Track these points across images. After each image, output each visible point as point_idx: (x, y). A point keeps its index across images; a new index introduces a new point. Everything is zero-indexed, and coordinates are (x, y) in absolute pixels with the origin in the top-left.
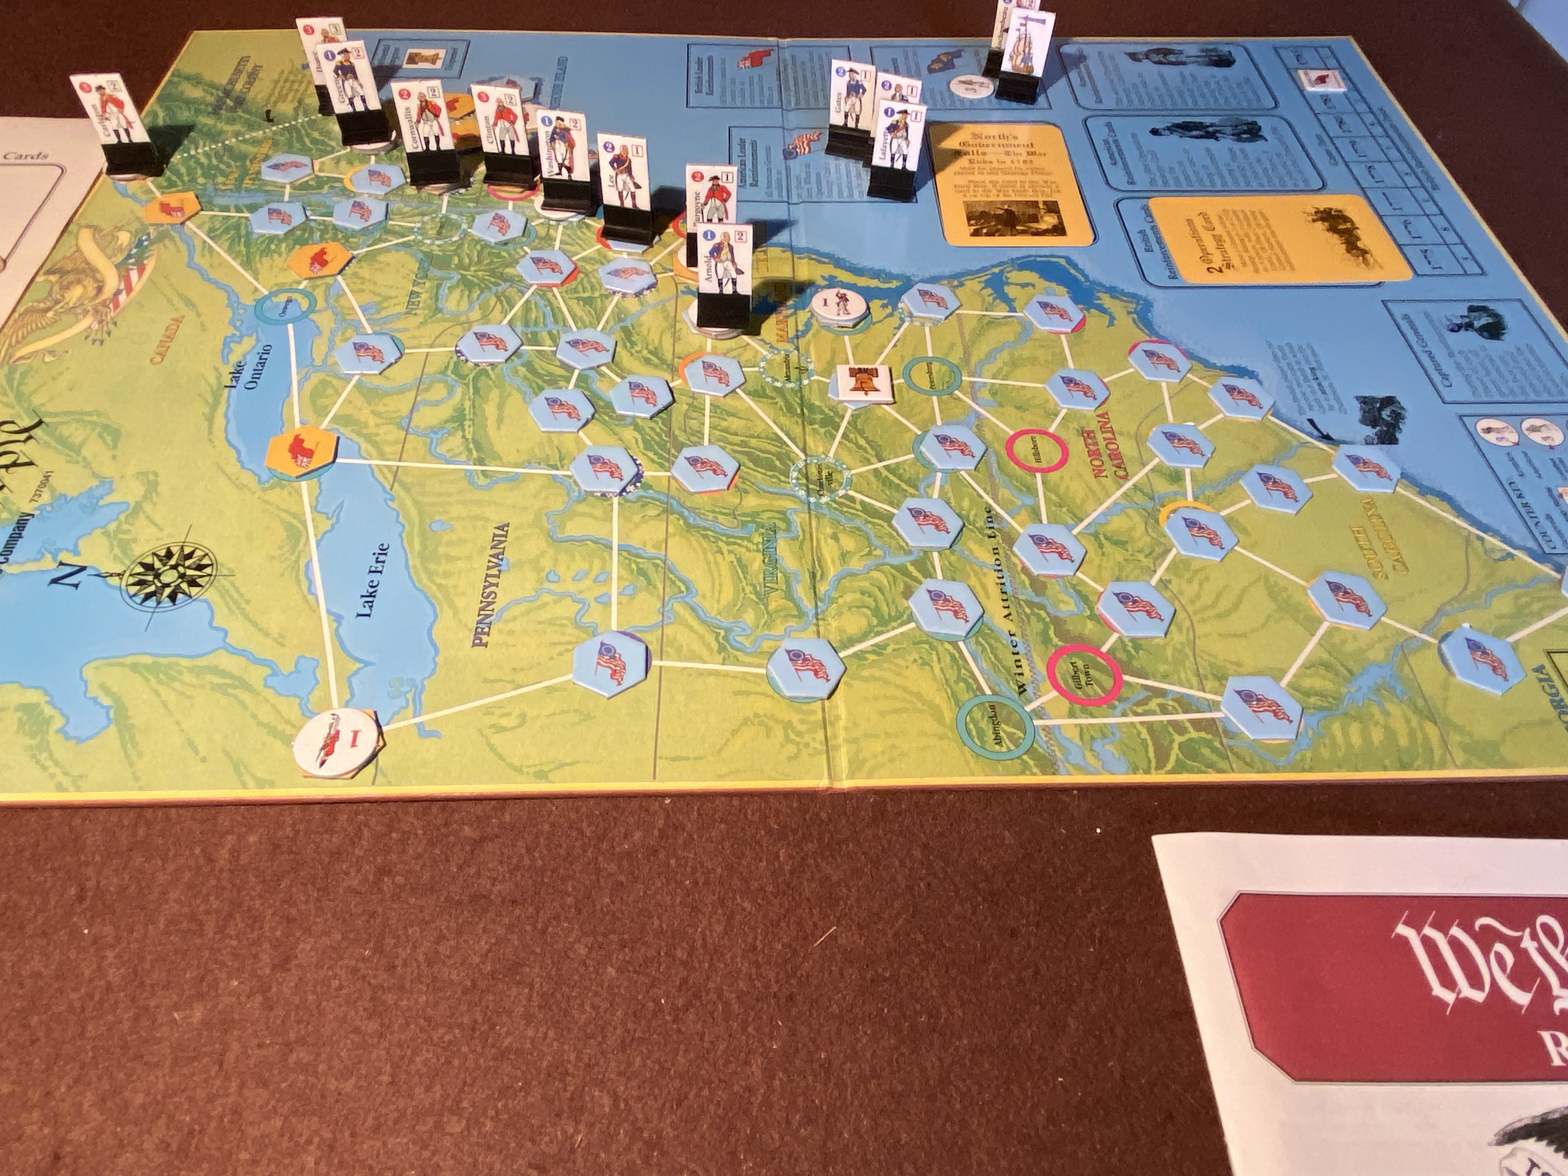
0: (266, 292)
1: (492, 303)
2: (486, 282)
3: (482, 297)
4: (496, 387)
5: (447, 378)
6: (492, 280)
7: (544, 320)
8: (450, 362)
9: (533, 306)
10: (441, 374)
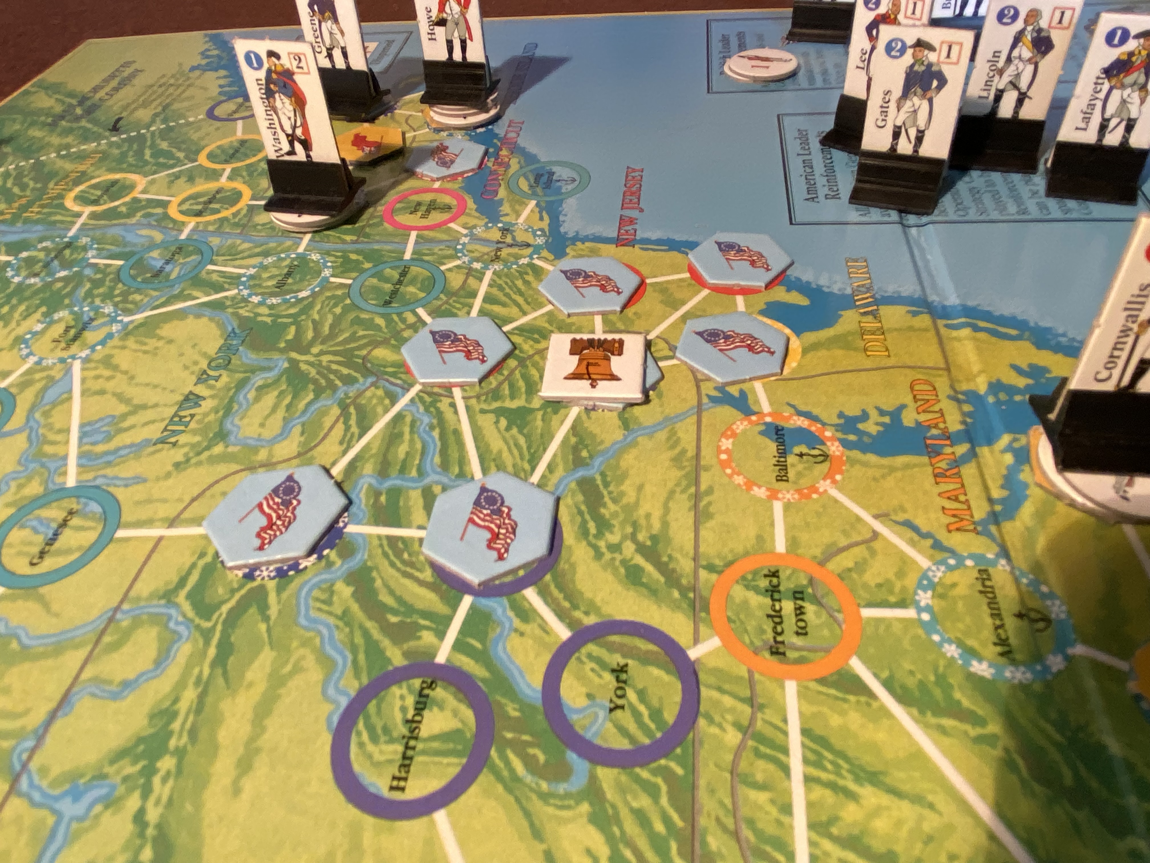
1: (328, 422)
2: (332, 377)
3: (313, 408)
4: (270, 643)
5: (173, 612)
6: (345, 371)
7: (420, 460)
8: (193, 566)
9: (407, 430)
10: (163, 602)
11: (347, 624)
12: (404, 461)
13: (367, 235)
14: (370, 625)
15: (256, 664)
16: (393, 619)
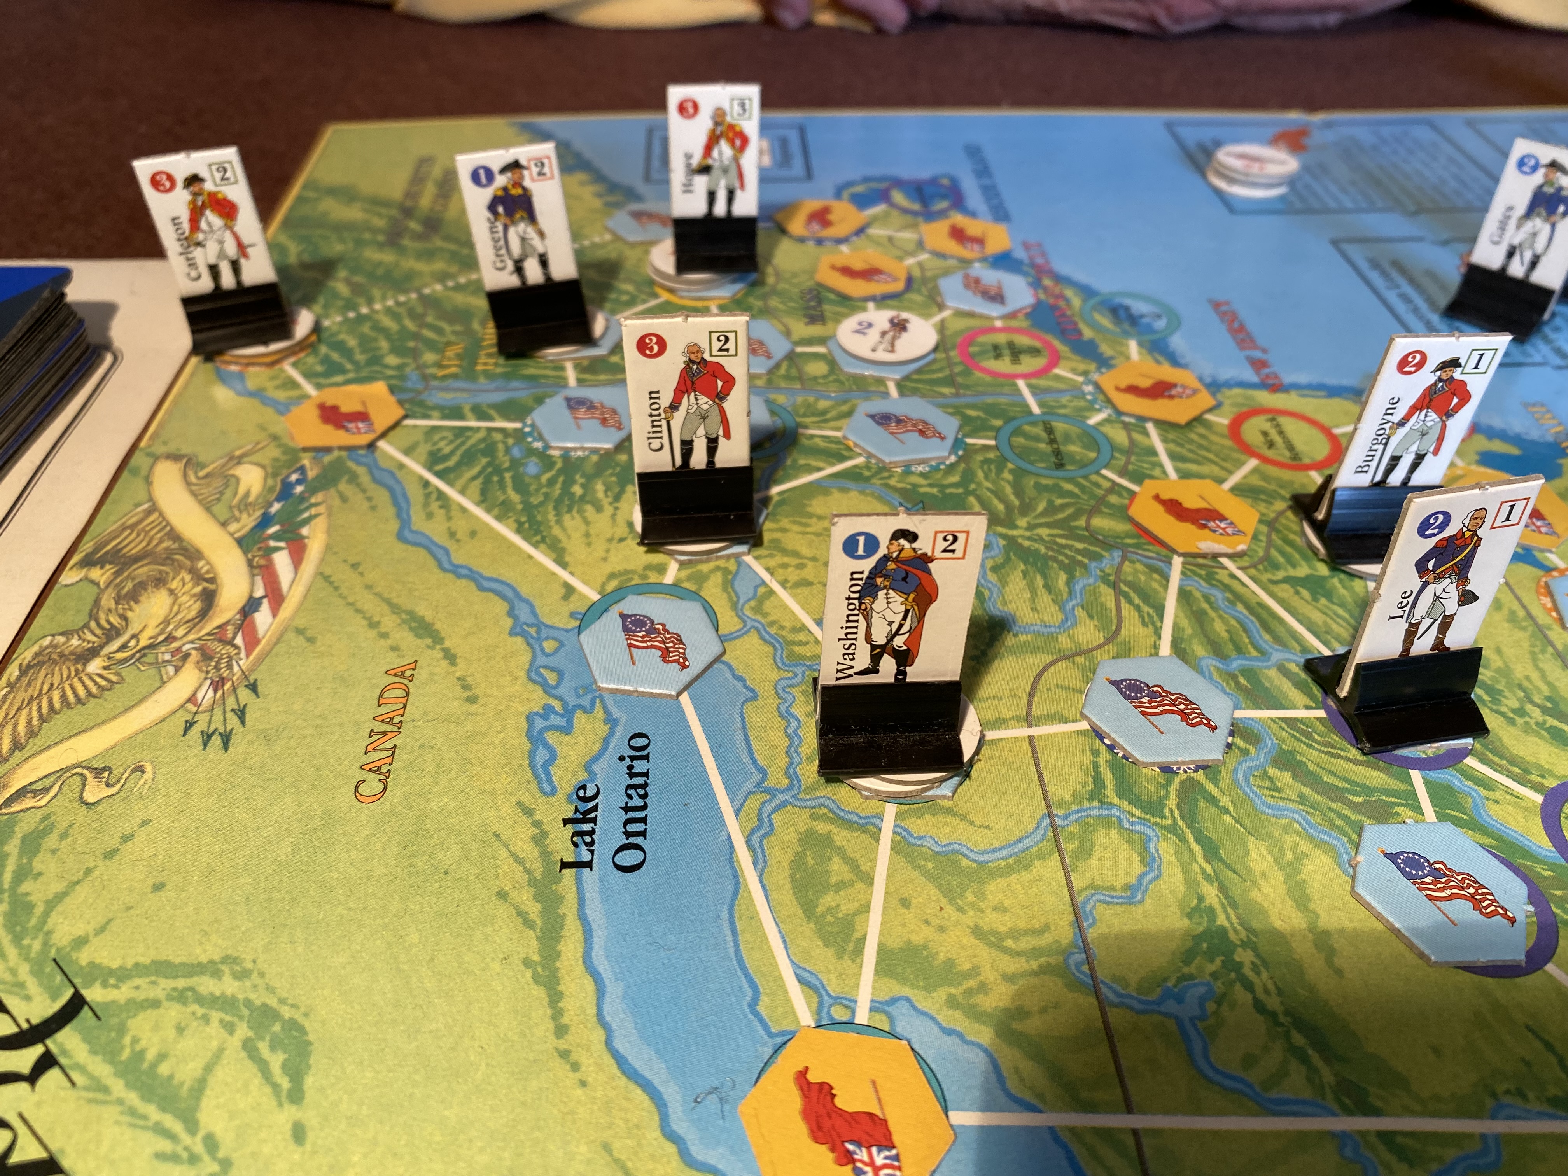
0: (595, 597)
1: (1110, 603)
2: (1067, 552)
3: (1078, 587)
4: (1250, 833)
5: (1114, 811)
6: (1080, 546)
7: (1249, 637)
8: (1095, 765)
9: (1205, 606)
10: (1096, 803)
11: (1314, 808)
12: (1232, 639)
13: (967, 387)
14: (1337, 806)
15: (1253, 855)
16: (1358, 799)
